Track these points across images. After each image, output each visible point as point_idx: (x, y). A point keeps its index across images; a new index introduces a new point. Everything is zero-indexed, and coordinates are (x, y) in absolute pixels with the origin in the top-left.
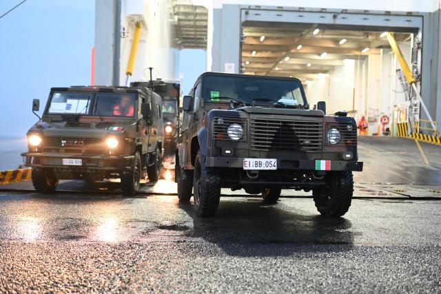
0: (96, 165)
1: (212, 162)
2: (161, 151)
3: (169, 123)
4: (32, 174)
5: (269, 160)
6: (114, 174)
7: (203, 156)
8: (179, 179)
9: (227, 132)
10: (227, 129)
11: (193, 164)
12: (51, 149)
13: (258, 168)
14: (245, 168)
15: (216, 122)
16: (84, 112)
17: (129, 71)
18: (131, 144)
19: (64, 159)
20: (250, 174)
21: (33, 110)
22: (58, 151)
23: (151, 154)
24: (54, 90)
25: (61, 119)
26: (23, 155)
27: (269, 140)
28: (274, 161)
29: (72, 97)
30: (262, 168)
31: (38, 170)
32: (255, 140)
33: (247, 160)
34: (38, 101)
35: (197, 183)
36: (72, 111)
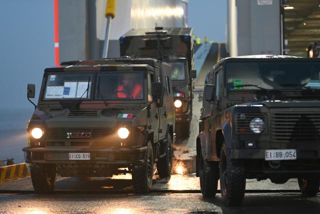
0: (106, 159)
1: (236, 154)
2: (172, 136)
3: (178, 95)
4: (32, 171)
5: (289, 151)
6: (123, 169)
7: (228, 149)
8: (201, 172)
9: (249, 126)
10: (249, 123)
11: (218, 156)
12: (54, 142)
13: (279, 159)
14: (267, 159)
15: (239, 118)
16: (85, 96)
17: (110, 11)
18: (143, 132)
19: (70, 154)
20: (272, 164)
21: (28, 97)
22: (63, 144)
23: (161, 142)
24: (48, 72)
25: (59, 106)
26: (24, 150)
27: (289, 132)
28: (293, 151)
29: (70, 80)
30: (282, 158)
31: (38, 166)
32: (276, 132)
33: (269, 152)
34: (34, 86)
35: (223, 175)
36: (72, 95)
